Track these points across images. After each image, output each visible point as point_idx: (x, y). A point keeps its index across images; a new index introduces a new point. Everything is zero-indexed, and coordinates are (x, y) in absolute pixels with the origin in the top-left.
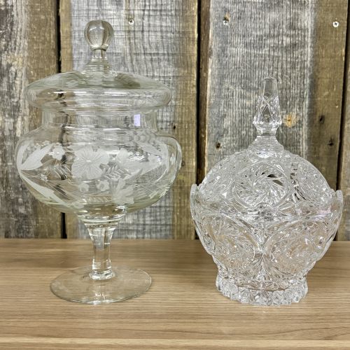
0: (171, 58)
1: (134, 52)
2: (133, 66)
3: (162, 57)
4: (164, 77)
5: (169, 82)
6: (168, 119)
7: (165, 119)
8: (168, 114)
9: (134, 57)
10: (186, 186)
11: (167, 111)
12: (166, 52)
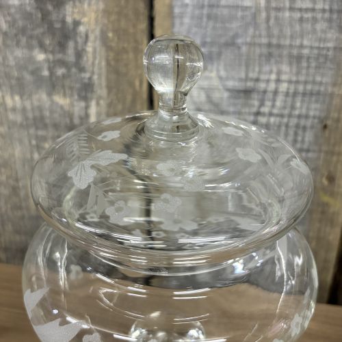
0: (335, 16)
1: (273, 5)
2: (268, 28)
3: (319, 16)
4: (319, 48)
5: (326, 57)
6: (317, 113)
7: (312, 113)
8: (318, 106)
9: (273, 14)
10: (331, 210)
11: (317, 101)
12: (327, 7)
